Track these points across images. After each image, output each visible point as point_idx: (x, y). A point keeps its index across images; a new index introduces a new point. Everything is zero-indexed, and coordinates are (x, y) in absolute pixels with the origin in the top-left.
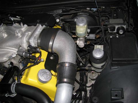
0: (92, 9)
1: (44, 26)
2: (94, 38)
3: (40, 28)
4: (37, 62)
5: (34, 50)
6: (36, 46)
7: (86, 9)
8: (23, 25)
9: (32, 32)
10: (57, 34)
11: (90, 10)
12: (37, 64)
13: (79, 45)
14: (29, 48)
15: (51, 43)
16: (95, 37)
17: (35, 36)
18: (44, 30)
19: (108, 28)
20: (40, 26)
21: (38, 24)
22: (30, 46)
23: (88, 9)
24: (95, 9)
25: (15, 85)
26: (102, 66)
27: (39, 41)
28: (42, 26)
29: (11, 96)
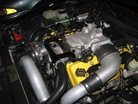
9: (100, 40)
10: (112, 54)
21: (109, 38)
28: (110, 41)
29: (55, 67)
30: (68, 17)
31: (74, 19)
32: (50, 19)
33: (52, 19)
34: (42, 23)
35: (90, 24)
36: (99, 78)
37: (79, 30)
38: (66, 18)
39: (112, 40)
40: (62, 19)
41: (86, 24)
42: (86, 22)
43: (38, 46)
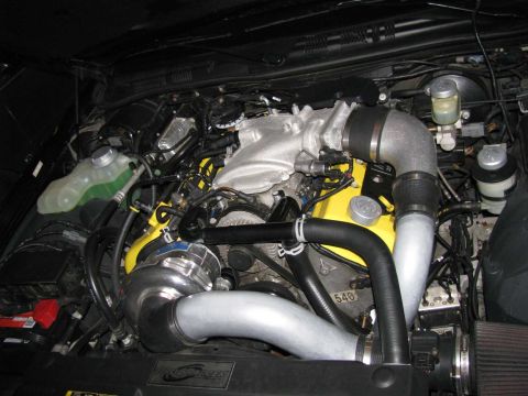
0: (471, 58)
1: (354, 105)
2: (482, 134)
3: (344, 111)
4: (344, 183)
6: (340, 149)
7: (455, 62)
8: (301, 109)
9: (327, 118)
11: (466, 62)
12: (346, 187)
13: (442, 144)
14: (323, 153)
15: (374, 144)
16: (486, 130)
17: (334, 126)
18: (354, 113)
19: (516, 102)
20: (345, 105)
21: (337, 102)
23: (460, 59)
24: (478, 59)
25: (302, 222)
27: (346, 140)
28: (349, 104)
29: (290, 253)
30: (135, 161)
31: (153, 156)
32: (77, 207)
33: (82, 204)
34: (66, 233)
35: (238, 121)
37: (229, 150)
38: (133, 166)
40: (118, 180)
41: (227, 126)
42: (221, 124)
43: (169, 259)
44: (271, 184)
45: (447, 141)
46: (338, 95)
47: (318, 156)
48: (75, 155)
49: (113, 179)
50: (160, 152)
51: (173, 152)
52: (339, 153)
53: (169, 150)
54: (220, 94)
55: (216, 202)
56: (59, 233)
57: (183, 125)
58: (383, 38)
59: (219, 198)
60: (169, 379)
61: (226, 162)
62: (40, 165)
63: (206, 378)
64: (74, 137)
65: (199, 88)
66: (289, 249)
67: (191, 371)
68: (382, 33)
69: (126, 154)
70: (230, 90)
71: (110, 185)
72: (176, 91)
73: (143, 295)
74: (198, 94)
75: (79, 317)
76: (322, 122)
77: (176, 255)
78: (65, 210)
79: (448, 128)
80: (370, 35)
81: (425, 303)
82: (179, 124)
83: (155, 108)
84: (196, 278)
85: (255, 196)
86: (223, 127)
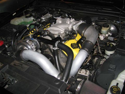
0: (117, 22)
1: (84, 22)
3: (81, 23)
4: (73, 38)
5: (74, 32)
6: (76, 30)
7: (113, 21)
8: (72, 19)
11: (116, 22)
12: (73, 39)
13: (100, 38)
14: (71, 30)
15: (83, 32)
17: (77, 25)
19: (123, 35)
21: (81, 20)
22: (72, 29)
23: (115, 21)
24: (119, 22)
25: (58, 42)
26: (111, 55)
27: (78, 29)
28: (83, 21)
29: (54, 48)
31: (39, 20)
32: (18, 25)
33: (20, 24)
34: (14, 29)
35: (59, 18)
36: (90, 41)
37: (53, 23)
38: (34, 20)
39: (83, 20)
40: (29, 22)
41: (56, 18)
42: (55, 17)
43: (28, 41)
44: (58, 33)
45: (102, 38)
46: (81, 19)
47: (70, 30)
48: (24, 14)
49: (28, 21)
50: (41, 20)
51: (44, 20)
52: (75, 31)
53: (43, 20)
54: (59, 11)
55: (45, 33)
56: (12, 29)
57: (49, 15)
58: (99, 10)
59: (46, 32)
60: (15, 65)
61: (52, 25)
62: (15, 13)
63: (22, 67)
64: (25, 10)
65: (55, 8)
66: (53, 48)
67: (20, 65)
68: (99, 9)
69: (33, 17)
70: (61, 11)
71: (27, 22)
72: (50, 8)
73: (20, 47)
74: (54, 10)
75: (7, 47)
76: (75, 23)
77: (30, 40)
78: (16, 24)
79: (104, 35)
80: (96, 9)
81: (80, 72)
82: (48, 15)
83: (45, 10)
84: (32, 47)
85: (53, 34)
86: (55, 18)
